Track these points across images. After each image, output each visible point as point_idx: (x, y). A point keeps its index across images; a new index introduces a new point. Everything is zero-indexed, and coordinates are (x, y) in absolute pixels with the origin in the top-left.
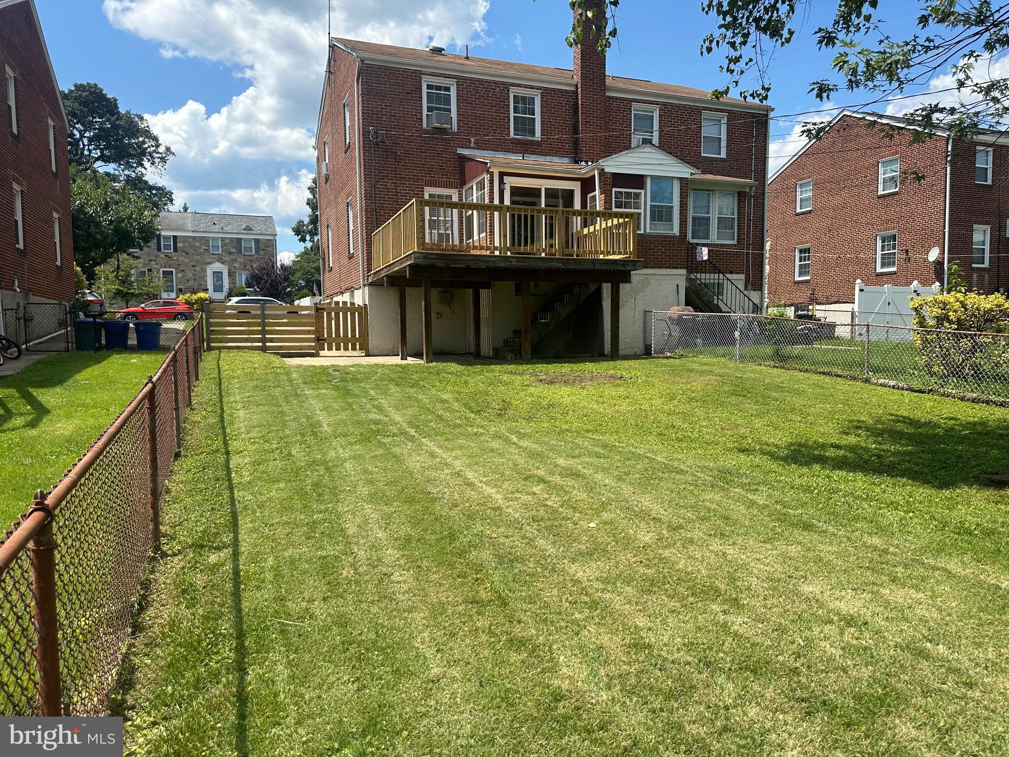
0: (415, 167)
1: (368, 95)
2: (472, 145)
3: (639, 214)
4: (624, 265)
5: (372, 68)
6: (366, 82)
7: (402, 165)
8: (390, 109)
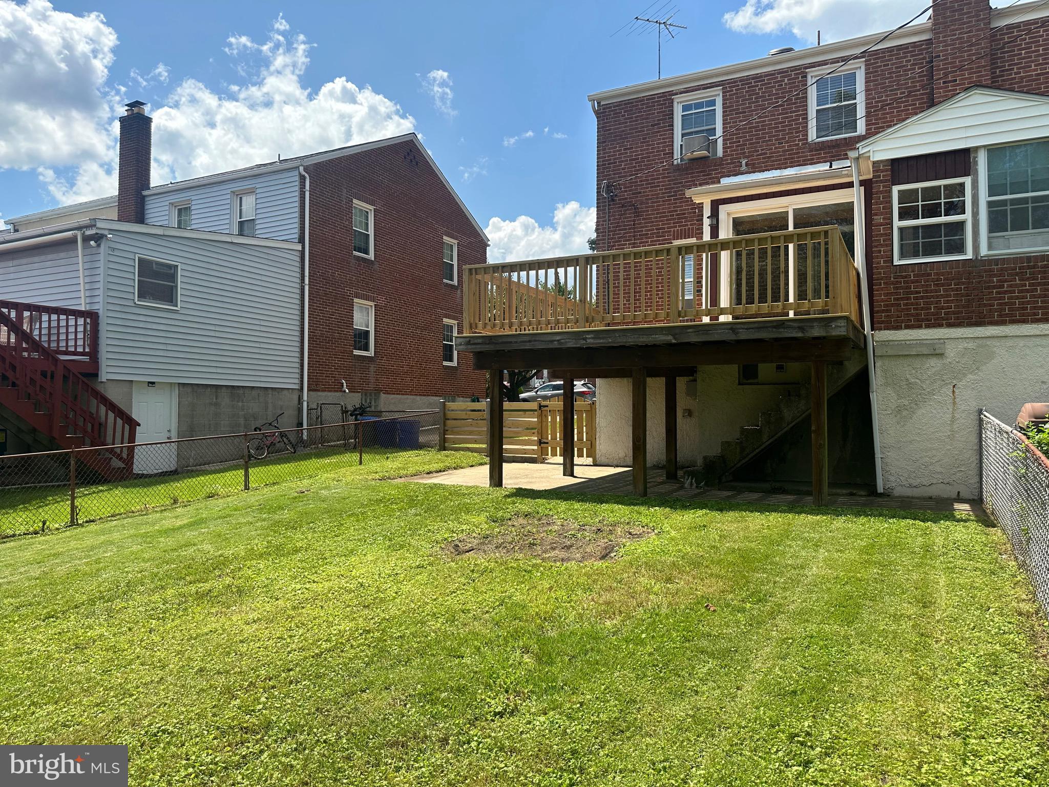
0: (660, 217)
1: (605, 142)
2: (744, 168)
3: (962, 224)
4: (801, 329)
5: (610, 107)
6: (603, 127)
7: (644, 219)
8: (631, 152)
